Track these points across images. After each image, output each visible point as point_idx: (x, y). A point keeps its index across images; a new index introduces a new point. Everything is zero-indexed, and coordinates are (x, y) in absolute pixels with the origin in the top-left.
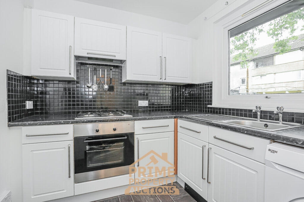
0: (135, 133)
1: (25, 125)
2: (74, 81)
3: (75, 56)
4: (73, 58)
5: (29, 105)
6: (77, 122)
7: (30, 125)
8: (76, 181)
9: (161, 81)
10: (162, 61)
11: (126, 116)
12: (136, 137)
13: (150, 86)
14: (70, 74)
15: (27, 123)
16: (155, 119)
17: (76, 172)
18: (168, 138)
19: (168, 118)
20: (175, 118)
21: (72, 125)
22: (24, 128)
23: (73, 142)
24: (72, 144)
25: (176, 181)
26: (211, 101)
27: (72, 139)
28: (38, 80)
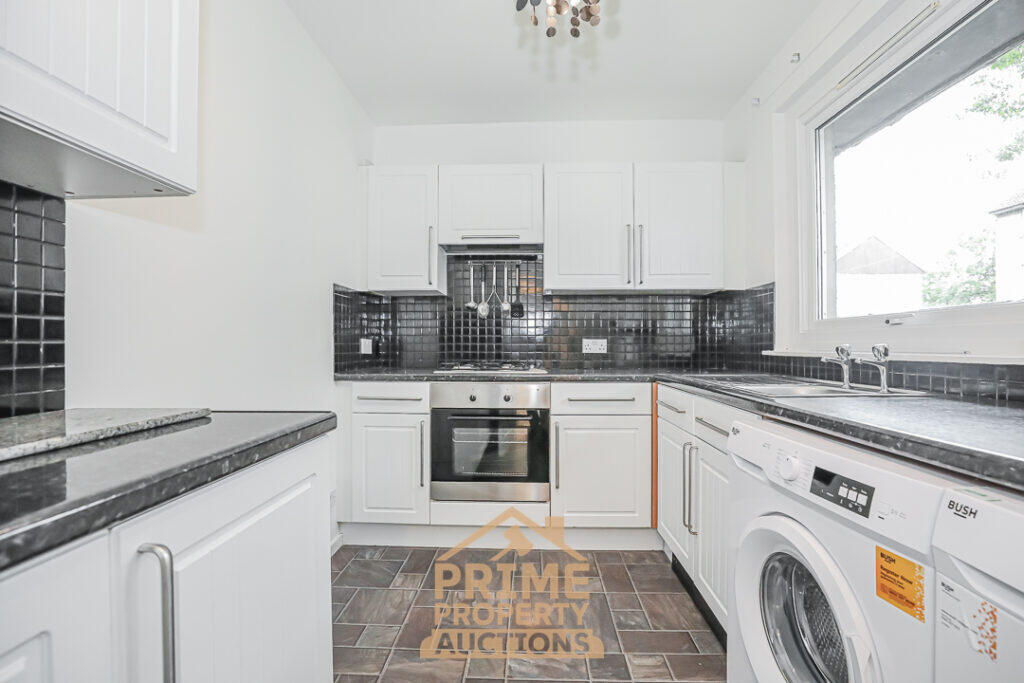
0: (552, 412)
1: (356, 379)
2: (443, 297)
3: (441, 245)
4: (435, 249)
5: (366, 346)
6: (436, 379)
7: (363, 379)
8: (435, 496)
9: (630, 287)
10: (633, 235)
11: (533, 371)
12: (553, 420)
13: (615, 300)
14: (430, 284)
15: (359, 376)
16: (599, 381)
17: (434, 478)
18: (632, 432)
19: (634, 381)
20: (653, 380)
21: (428, 384)
22: (356, 384)
23: (429, 416)
24: (427, 419)
25: (661, 549)
26: (771, 338)
27: (428, 411)
28: (380, 298)
